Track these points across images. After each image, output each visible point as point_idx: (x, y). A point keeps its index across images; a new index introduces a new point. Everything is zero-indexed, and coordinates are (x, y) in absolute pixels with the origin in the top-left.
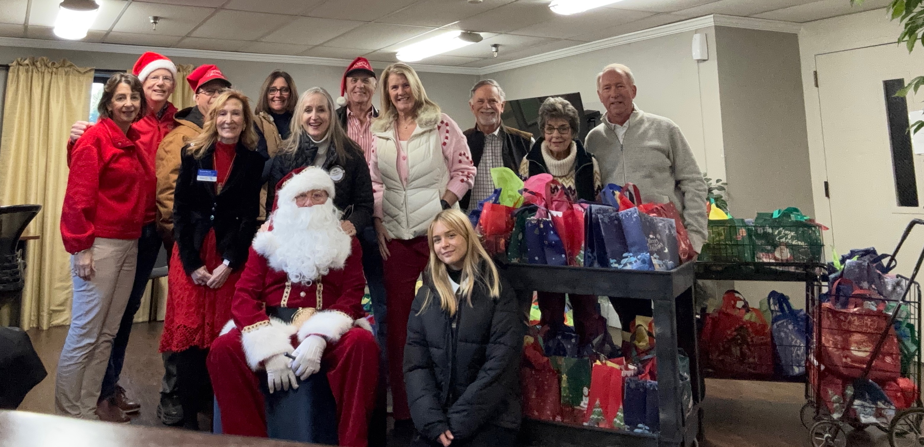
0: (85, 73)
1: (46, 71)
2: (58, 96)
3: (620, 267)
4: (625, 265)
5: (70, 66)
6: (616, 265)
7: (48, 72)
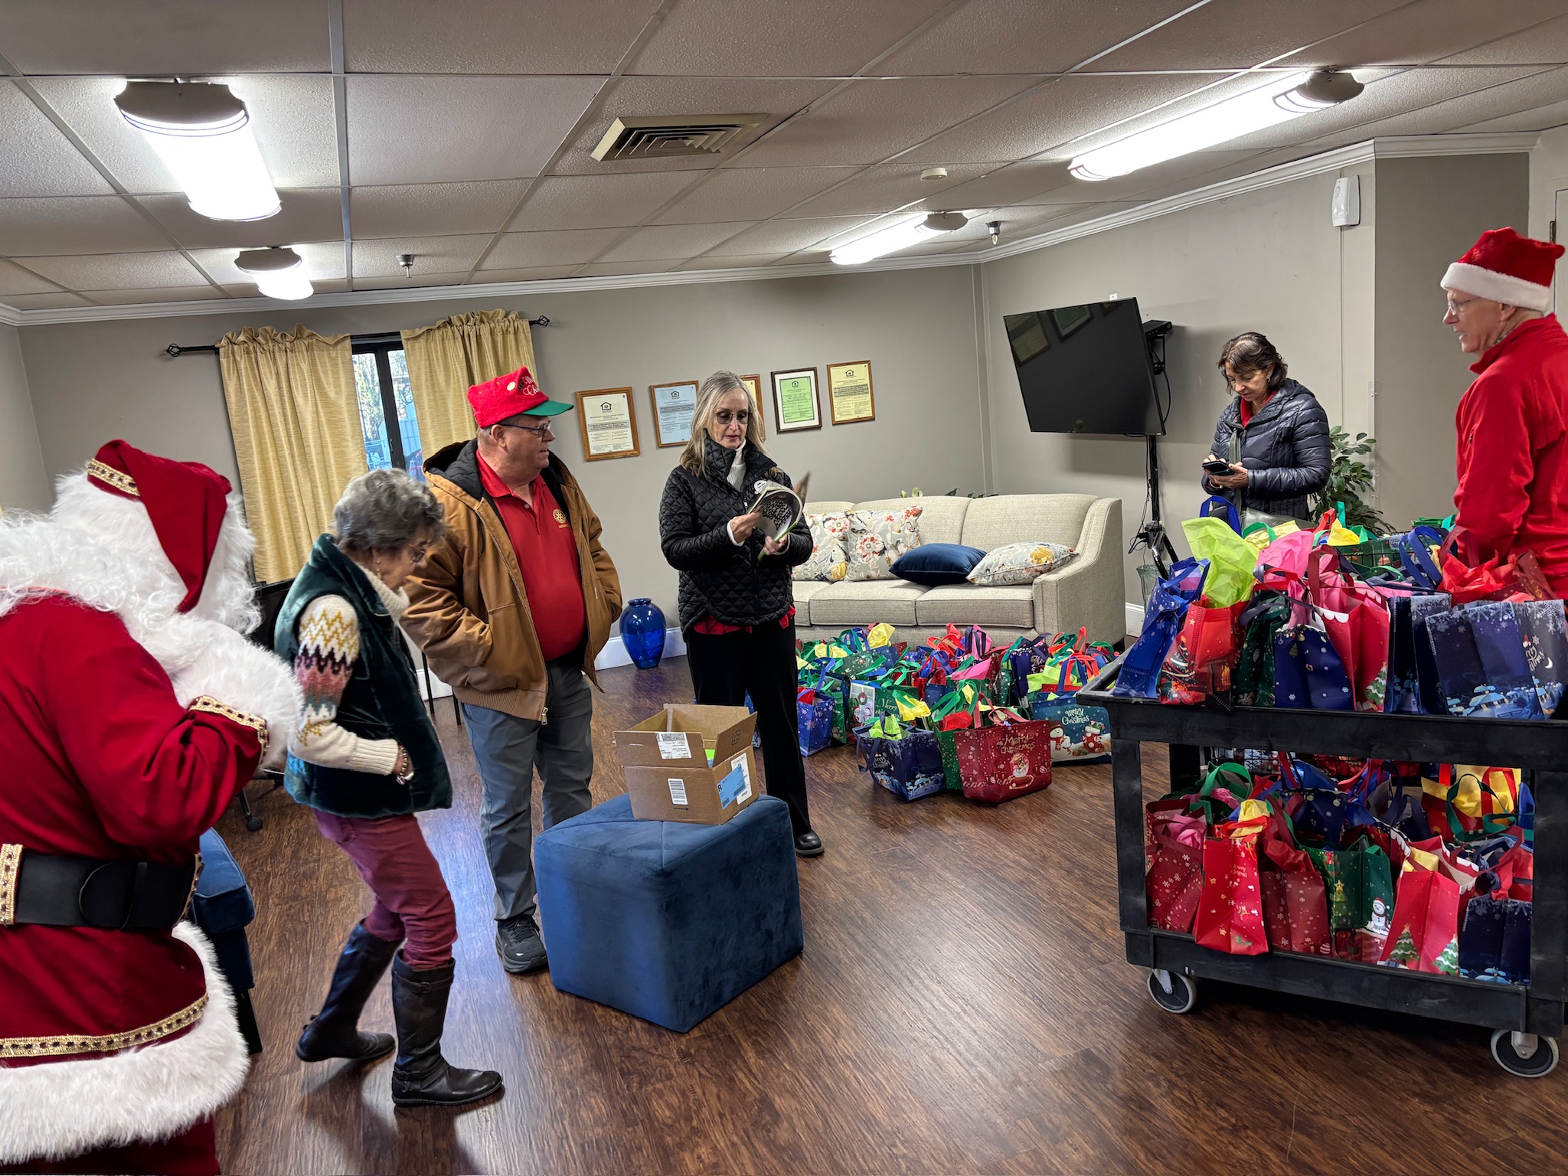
0: (337, 344)
1: (276, 348)
2: (304, 386)
3: (1466, 712)
4: (1478, 708)
5: (311, 336)
6: (1460, 709)
7: (280, 348)
